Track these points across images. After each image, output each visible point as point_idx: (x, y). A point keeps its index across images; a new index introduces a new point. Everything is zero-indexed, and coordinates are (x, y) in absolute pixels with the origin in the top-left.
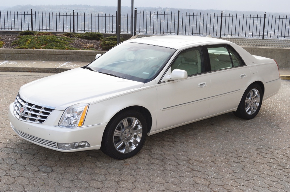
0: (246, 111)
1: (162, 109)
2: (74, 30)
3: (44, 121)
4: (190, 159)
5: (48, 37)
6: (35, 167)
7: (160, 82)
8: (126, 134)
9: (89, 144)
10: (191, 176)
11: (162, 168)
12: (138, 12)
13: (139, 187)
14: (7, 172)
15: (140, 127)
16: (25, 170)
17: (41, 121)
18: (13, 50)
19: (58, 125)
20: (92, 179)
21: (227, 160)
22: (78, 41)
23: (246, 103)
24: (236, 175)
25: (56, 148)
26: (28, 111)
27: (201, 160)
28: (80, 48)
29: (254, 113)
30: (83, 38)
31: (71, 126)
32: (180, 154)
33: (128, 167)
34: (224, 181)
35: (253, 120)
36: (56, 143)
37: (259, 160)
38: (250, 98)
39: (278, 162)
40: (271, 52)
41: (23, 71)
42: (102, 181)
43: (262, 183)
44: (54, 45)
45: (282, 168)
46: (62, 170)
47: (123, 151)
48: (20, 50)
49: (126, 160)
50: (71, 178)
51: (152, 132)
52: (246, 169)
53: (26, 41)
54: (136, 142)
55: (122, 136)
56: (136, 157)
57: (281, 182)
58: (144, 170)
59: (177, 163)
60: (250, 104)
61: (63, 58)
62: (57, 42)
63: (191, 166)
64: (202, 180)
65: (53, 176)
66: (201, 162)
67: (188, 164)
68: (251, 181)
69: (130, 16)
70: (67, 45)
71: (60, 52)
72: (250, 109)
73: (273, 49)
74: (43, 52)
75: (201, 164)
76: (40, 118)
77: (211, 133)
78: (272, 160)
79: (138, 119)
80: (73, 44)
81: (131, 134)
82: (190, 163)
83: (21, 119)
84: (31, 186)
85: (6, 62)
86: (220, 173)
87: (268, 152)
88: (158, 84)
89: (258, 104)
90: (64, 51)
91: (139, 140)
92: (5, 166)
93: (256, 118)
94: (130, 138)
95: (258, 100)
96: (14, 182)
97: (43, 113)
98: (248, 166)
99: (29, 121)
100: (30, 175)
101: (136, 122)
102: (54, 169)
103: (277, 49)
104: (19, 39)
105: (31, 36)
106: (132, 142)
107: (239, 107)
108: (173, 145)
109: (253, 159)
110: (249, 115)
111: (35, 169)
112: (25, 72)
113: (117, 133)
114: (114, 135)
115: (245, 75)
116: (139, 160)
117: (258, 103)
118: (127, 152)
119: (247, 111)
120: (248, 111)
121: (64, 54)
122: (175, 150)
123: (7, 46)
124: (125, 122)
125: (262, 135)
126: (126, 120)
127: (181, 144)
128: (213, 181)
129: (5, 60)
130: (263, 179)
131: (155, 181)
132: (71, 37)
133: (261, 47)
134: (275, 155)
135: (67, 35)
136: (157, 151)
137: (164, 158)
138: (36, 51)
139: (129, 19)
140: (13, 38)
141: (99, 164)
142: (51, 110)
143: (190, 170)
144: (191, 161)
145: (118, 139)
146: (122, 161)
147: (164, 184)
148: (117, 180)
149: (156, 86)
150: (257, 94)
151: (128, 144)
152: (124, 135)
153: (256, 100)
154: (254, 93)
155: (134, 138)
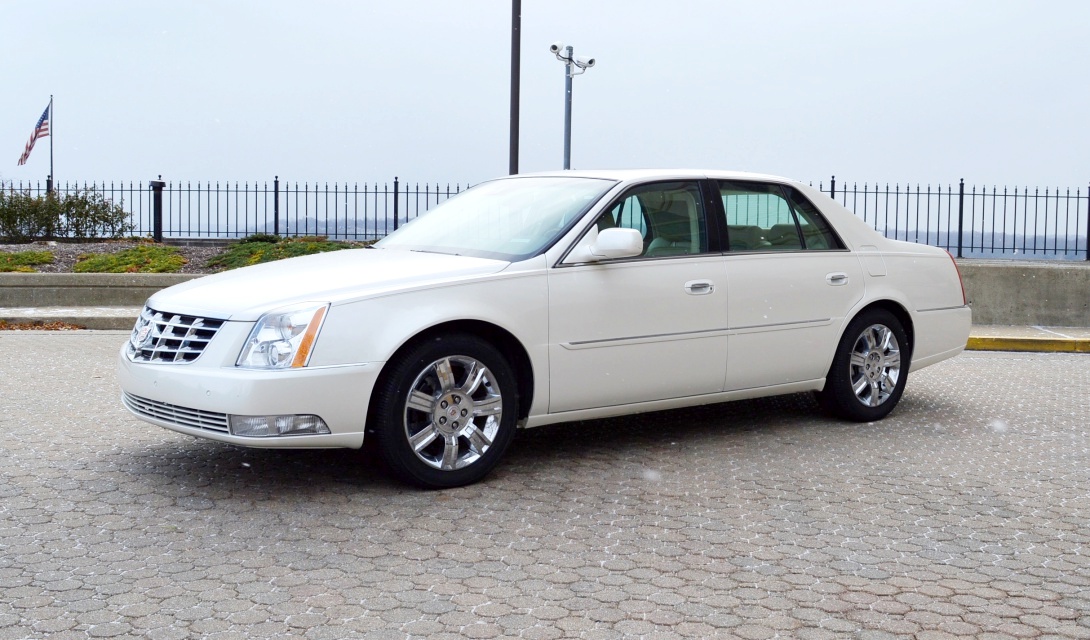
0: (853, 393)
1: (566, 344)
3: (198, 354)
4: (646, 493)
7: (559, 263)
8: (449, 410)
9: (326, 425)
10: (634, 522)
11: (551, 508)
13: (461, 541)
14: (80, 505)
15: (495, 395)
16: (135, 502)
17: (189, 357)
19: (236, 365)
20: (326, 525)
21: (760, 496)
23: (856, 368)
24: (777, 523)
25: (227, 432)
26: (159, 335)
27: (679, 493)
29: (879, 403)
31: (272, 366)
32: (621, 482)
33: (445, 503)
34: (733, 535)
36: (224, 415)
37: (862, 498)
38: (866, 354)
39: (922, 502)
40: (971, 277)
42: (352, 529)
45: (930, 512)
46: (241, 506)
47: (438, 464)
49: (444, 492)
50: (261, 521)
51: (536, 418)
52: (816, 514)
53: (249, 256)
54: (480, 439)
55: (433, 412)
56: (481, 485)
57: (915, 541)
58: (491, 509)
59: (603, 499)
60: (867, 372)
63: (642, 506)
64: (666, 531)
65: (210, 515)
66: (680, 498)
67: (636, 502)
68: (818, 536)
72: (868, 389)
75: (678, 502)
76: (188, 350)
78: (905, 497)
79: (488, 367)
81: (464, 412)
82: (641, 499)
83: (141, 359)
84: (134, 532)
86: (729, 520)
88: (554, 267)
89: (894, 376)
91: (490, 435)
92: (80, 495)
94: (457, 425)
95: (895, 361)
97: (198, 333)
98: (823, 508)
99: (159, 361)
100: (146, 511)
101: (479, 376)
102: (221, 503)
104: (229, 251)
105: (265, 243)
106: (468, 436)
107: (830, 378)
108: (607, 466)
109: (846, 495)
110: (866, 407)
111: (166, 501)
113: (417, 400)
114: (408, 404)
115: (843, 276)
116: (486, 491)
117: (894, 368)
118: (448, 467)
119: (858, 391)
120: (863, 394)
122: (607, 474)
123: (195, 268)
124: (444, 367)
126: (448, 364)
127: (632, 464)
128: (698, 534)
130: (860, 534)
131: (517, 531)
136: (553, 476)
137: (567, 489)
140: (213, 250)
142: (218, 323)
143: (634, 512)
144: (646, 497)
145: (420, 420)
146: (435, 493)
147: (540, 537)
148: (397, 527)
149: (546, 274)
150: (890, 346)
151: (454, 441)
152: (439, 413)
153: (887, 364)
154: (877, 336)
155: (475, 428)
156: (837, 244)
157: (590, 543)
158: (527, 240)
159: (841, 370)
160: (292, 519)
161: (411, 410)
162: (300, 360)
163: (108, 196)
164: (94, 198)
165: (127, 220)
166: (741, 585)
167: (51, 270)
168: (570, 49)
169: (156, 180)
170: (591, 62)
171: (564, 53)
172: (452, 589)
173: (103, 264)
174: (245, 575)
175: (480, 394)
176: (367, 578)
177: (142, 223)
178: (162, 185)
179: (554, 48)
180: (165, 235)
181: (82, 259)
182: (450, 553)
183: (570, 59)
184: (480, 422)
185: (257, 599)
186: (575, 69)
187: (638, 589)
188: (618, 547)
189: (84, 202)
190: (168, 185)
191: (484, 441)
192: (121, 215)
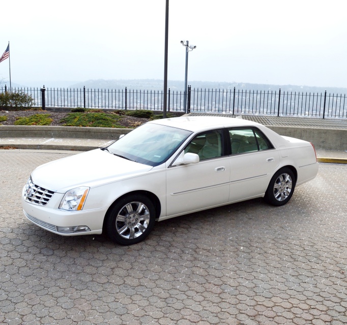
0: (274, 197)
1: (172, 194)
2: (126, 107)
3: (46, 203)
4: (198, 248)
5: (96, 114)
6: (38, 250)
7: (170, 166)
8: (131, 219)
9: (89, 228)
10: (191, 265)
11: (165, 256)
12: (192, 89)
13: (133, 275)
14: (9, 253)
15: (147, 212)
16: (27, 252)
17: (44, 203)
18: (59, 128)
19: (59, 208)
20: (89, 265)
21: (236, 250)
22: (127, 119)
23: (276, 189)
24: (239, 266)
25: (56, 231)
26: (34, 193)
27: (209, 248)
28: (127, 126)
29: (284, 199)
30: (133, 116)
31: (71, 209)
32: (190, 241)
33: (129, 253)
34: (224, 272)
35: (284, 206)
36: (55, 226)
37: (271, 251)
38: (280, 184)
39: (290, 254)
40: (325, 133)
41: (66, 150)
42: (97, 267)
43: (264, 276)
44: (101, 123)
45: (292, 260)
46: (62, 254)
47: (128, 237)
48: (67, 128)
49: (130, 246)
50: (68, 263)
51: (162, 217)
52: (253, 260)
53: (74, 119)
54: (142, 228)
55: (126, 221)
56: (143, 243)
57: (284, 276)
58: (144, 257)
59: (183, 251)
60: (280, 190)
61: (109, 137)
62: (104, 119)
63: (196, 255)
64: (201, 270)
65: (51, 259)
66: (209, 251)
67: (194, 253)
68: (252, 273)
69: (183, 93)
70: (114, 122)
71: (106, 130)
72: (280, 195)
73: (328, 130)
74: (89, 130)
75: (208, 254)
76: (43, 201)
77: (233, 219)
78: (285, 251)
79: (144, 204)
80: (121, 122)
81: (137, 220)
82: (195, 251)
83: (28, 201)
84: (26, 268)
85: (53, 139)
86: (224, 264)
87: (285, 242)
88: (168, 167)
89: (289, 190)
90: (110, 129)
91: (146, 226)
92: (10, 247)
93: (288, 205)
94: (135, 224)
95: (290, 185)
96: (12, 264)
97: (47, 195)
98: (256, 257)
99: (34, 203)
100: (31, 257)
101: (141, 207)
102: (55, 252)
103: (331, 130)
104: (67, 117)
105: (80, 113)
106: (138, 227)
107: (267, 193)
108: (187, 232)
109: (265, 249)
110: (279, 201)
111: (37, 251)
112: (68, 150)
113: (120, 218)
114: (117, 220)
115: (272, 159)
116: (144, 246)
117: (290, 188)
118: (131, 238)
119: (276, 197)
120: (278, 197)
121: (110, 132)
122: (186, 237)
123: (56, 123)
124: (129, 207)
125: (286, 223)
126: (131, 205)
127: (195, 230)
128: (212, 272)
129: (52, 137)
130: (267, 272)
131: (152, 269)
132: (120, 114)
133: (315, 128)
134: (291, 245)
135: (118, 112)
136: (167, 237)
137: (171, 245)
138: (82, 129)
139: (183, 96)
140: (62, 115)
141: (102, 250)
142: (53, 193)
143: (192, 259)
144: (197, 250)
145: (122, 224)
146: (127, 247)
147: (159, 273)
148: (112, 267)
149: (166, 170)
150: (289, 179)
151: (133, 230)
152: (128, 221)
153: (287, 186)
154: (284, 177)
155: (140, 224)
156: (270, 146)
157: (176, 276)
158: (160, 157)
159: (270, 190)
160: (78, 261)
161: (118, 222)
162: (80, 208)
163: (26, 93)
164: (21, 94)
165: (33, 101)
166: (223, 300)
167: (6, 124)
168: (188, 42)
169: (43, 88)
170: (195, 47)
171: (185, 43)
172: (127, 301)
173: (24, 122)
174: (60, 293)
175: (143, 212)
176: (100, 294)
177: (38, 103)
178: (44, 90)
179: (182, 42)
180: (46, 106)
181: (17, 119)
182: (128, 281)
183: (188, 45)
184: (142, 222)
185: (63, 306)
186: (189, 49)
187: (188, 302)
188: (184, 279)
189: (18, 95)
190: (46, 90)
191: (144, 228)
192: (31, 100)
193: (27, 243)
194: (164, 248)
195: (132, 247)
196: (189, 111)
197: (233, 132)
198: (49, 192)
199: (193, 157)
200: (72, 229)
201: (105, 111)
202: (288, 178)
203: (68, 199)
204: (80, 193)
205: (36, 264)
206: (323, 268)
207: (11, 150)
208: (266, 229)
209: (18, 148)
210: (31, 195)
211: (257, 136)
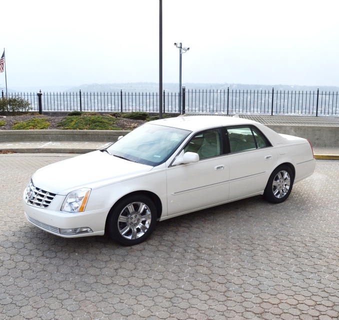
1: (173, 194)
2: (122, 110)
3: (48, 206)
4: (200, 246)
5: (93, 117)
6: (41, 252)
7: (171, 166)
8: (133, 220)
9: (91, 230)
10: (195, 264)
11: (168, 256)
13: (137, 275)
14: (12, 256)
15: (148, 212)
16: (30, 254)
18: (57, 131)
19: (61, 210)
20: (92, 266)
21: (238, 248)
22: (123, 122)
23: (275, 186)
24: (242, 264)
25: (58, 233)
27: (211, 247)
28: (124, 128)
29: (283, 196)
30: (129, 118)
31: (72, 211)
32: (192, 240)
33: (133, 254)
34: (227, 270)
35: (283, 203)
36: (58, 228)
37: (273, 248)
38: (278, 181)
39: (292, 250)
40: (319, 130)
41: (64, 153)
42: (101, 269)
43: (268, 273)
44: (98, 126)
45: (295, 257)
46: (65, 256)
47: (130, 238)
48: (64, 132)
49: (133, 247)
50: (71, 265)
51: (163, 217)
52: (256, 258)
53: (71, 122)
54: (144, 228)
55: (128, 222)
56: (145, 243)
57: (288, 272)
58: (147, 257)
59: (185, 250)
60: (278, 187)
61: (105, 139)
62: (101, 122)
63: (198, 254)
64: (205, 269)
65: (54, 261)
66: (211, 249)
67: (196, 252)
68: (256, 271)
70: (111, 125)
71: (102, 132)
72: (279, 193)
73: (322, 127)
74: (86, 132)
75: (210, 252)
76: (45, 203)
77: (233, 217)
78: (287, 248)
79: (146, 204)
80: (117, 124)
81: (138, 220)
82: (198, 250)
84: (29, 271)
85: (50, 143)
86: (227, 262)
87: (286, 239)
88: (169, 167)
89: (288, 187)
90: (107, 132)
91: (147, 226)
92: (12, 251)
93: (287, 202)
94: (137, 224)
95: (288, 182)
96: (15, 268)
97: (48, 197)
98: (259, 255)
99: (36, 205)
100: (33, 260)
101: (143, 207)
102: (58, 254)
103: (325, 127)
104: (64, 120)
105: (77, 116)
106: (140, 227)
107: (265, 190)
108: (188, 231)
109: (267, 247)
110: (278, 199)
111: (40, 253)
112: (65, 153)
113: (122, 219)
114: (119, 221)
115: (270, 157)
116: (146, 247)
117: (288, 185)
118: (134, 238)
119: (275, 194)
120: (277, 194)
121: (106, 134)
122: (188, 236)
123: (53, 127)
124: (131, 208)
125: (286, 219)
126: (132, 205)
127: (197, 229)
128: (216, 270)
129: (50, 141)
130: (270, 269)
131: (155, 269)
132: (116, 116)
134: (292, 242)
135: (114, 115)
136: (169, 237)
137: (174, 245)
138: (79, 132)
139: (177, 98)
140: (59, 119)
141: (104, 251)
142: (54, 195)
143: (195, 258)
144: (200, 249)
145: (123, 225)
146: (129, 248)
147: (163, 272)
148: (116, 268)
149: (166, 170)
150: (287, 177)
151: (135, 230)
152: (130, 221)
153: (286, 183)
154: (282, 175)
155: (142, 224)
156: (268, 144)
157: (180, 276)
158: (159, 157)
159: (269, 187)
160: (82, 263)
161: (120, 222)
162: (82, 209)
163: (23, 98)
164: (18, 99)
165: (30, 106)
166: (228, 299)
167: (4, 129)
168: (181, 44)
169: (39, 93)
170: (188, 49)
171: (179, 45)
172: (132, 301)
173: (22, 126)
174: (65, 296)
175: (144, 212)
176: (105, 296)
177: (35, 107)
178: (41, 94)
179: (175, 44)
180: (43, 110)
181: (15, 124)
182: (133, 281)
183: (181, 47)
184: (144, 222)
185: (69, 308)
186: (183, 51)
187: (194, 301)
188: (188, 278)
189: (15, 100)
190: (43, 94)
191: (146, 228)
192: (27, 104)
193: (29, 246)
194: (166, 248)
195: (135, 247)
196: (184, 112)
197: (230, 131)
198: (51, 194)
199: (193, 156)
200: (75, 231)
201: (101, 114)
202: (286, 175)
203: (70, 200)
204: (82, 194)
205: (39, 267)
206: (326, 264)
207: (9, 154)
208: (267, 226)
209: (16, 153)
210: (32, 198)
211: (255, 134)
